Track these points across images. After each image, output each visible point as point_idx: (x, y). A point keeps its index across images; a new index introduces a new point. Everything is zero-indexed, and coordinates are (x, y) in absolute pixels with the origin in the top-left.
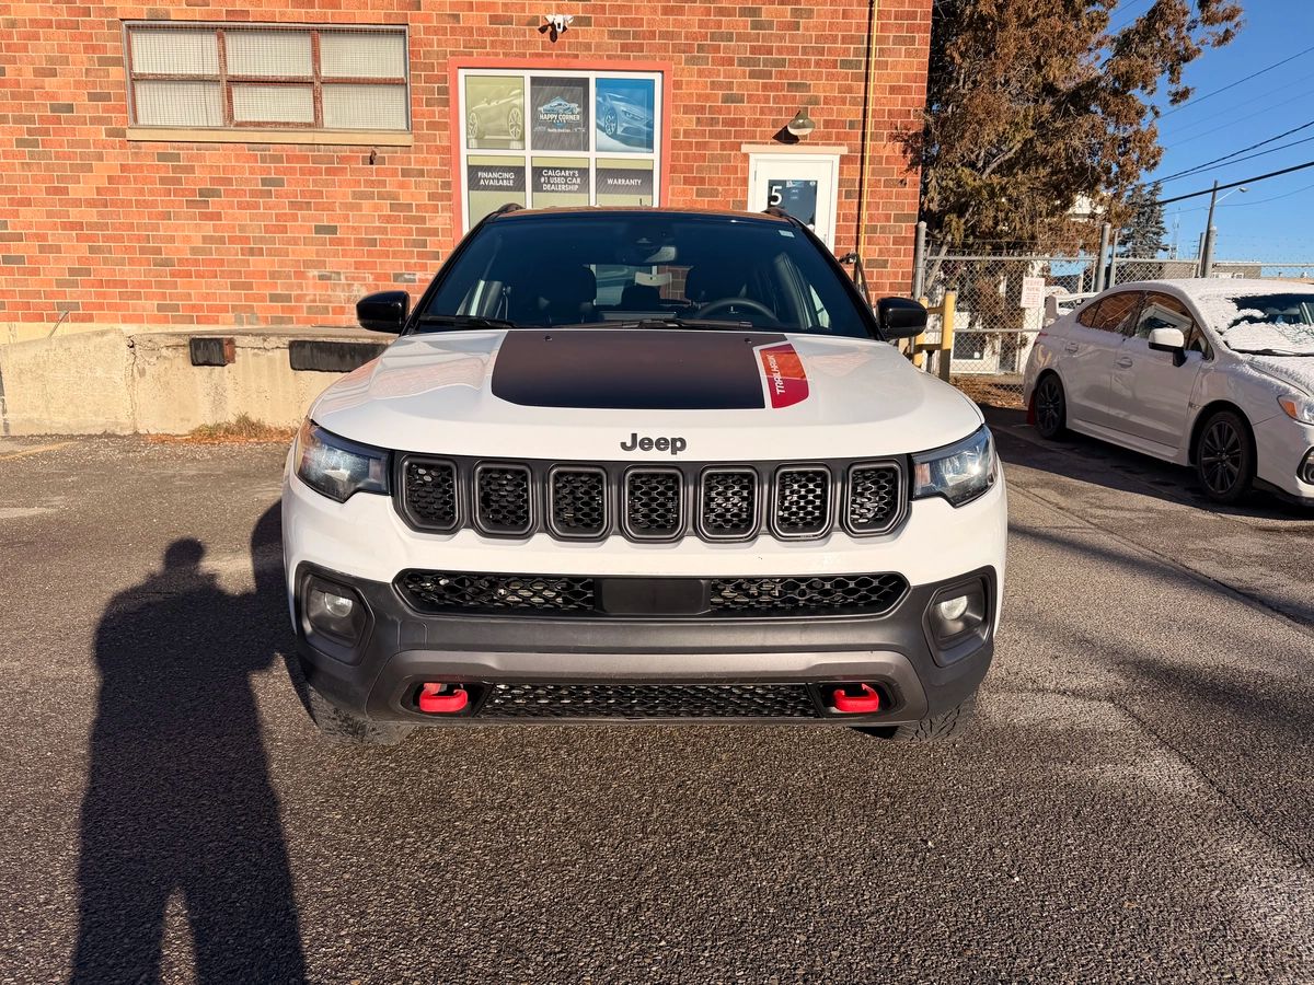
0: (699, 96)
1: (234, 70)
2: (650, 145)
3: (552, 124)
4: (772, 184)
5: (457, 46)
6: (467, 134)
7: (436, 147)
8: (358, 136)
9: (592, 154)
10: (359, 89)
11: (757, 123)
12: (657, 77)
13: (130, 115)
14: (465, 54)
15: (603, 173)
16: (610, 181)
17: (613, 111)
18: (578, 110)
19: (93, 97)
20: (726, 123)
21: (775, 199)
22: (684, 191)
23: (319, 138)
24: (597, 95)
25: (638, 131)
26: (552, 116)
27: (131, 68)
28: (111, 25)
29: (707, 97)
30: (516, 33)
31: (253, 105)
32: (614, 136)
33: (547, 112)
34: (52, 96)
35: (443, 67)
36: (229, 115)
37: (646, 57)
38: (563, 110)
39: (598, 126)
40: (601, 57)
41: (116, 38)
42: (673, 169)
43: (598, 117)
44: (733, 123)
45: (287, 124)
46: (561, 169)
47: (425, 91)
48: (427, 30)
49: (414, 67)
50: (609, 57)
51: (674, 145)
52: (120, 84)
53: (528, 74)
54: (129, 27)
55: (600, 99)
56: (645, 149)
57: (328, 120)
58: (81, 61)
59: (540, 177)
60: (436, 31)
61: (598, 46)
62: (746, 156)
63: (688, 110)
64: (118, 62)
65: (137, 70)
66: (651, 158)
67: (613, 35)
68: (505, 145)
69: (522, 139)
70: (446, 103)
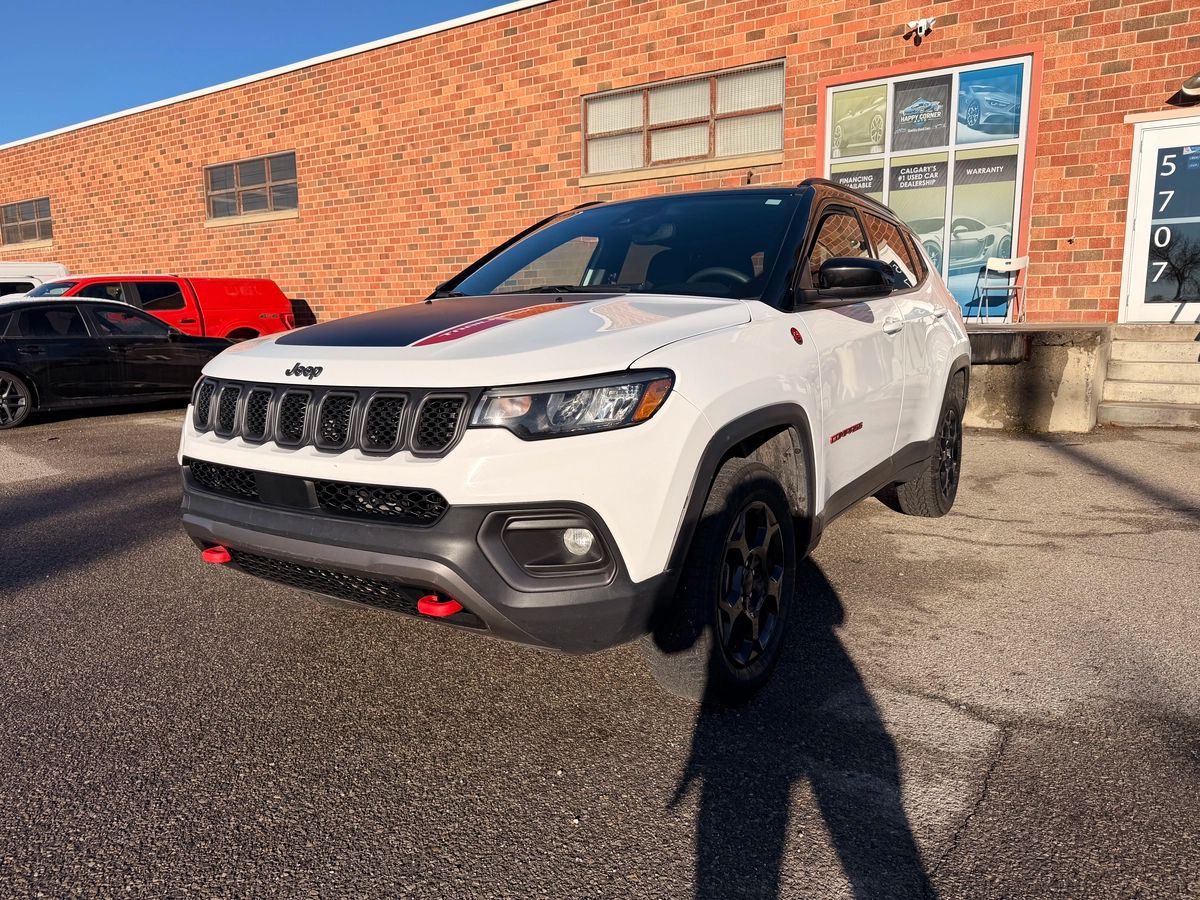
0: (1074, 72)
1: (654, 121)
2: (1016, 131)
3: (912, 125)
4: (1162, 153)
5: (826, 67)
6: (832, 145)
7: (803, 161)
8: (739, 161)
9: (952, 147)
10: (743, 120)
11: (1146, 89)
12: (1027, 61)
13: (583, 167)
14: (834, 73)
15: (962, 165)
16: (969, 172)
17: (976, 103)
18: (939, 107)
19: (562, 157)
20: (1105, 95)
21: (1168, 169)
22: (1051, 173)
23: (709, 167)
24: (960, 89)
25: (1006, 119)
26: (912, 117)
27: (586, 131)
28: (575, 101)
29: (1084, 71)
30: (881, 45)
31: (666, 147)
32: (977, 127)
33: (908, 114)
34: (537, 160)
35: (813, 88)
36: (648, 157)
37: (1015, 42)
38: (924, 109)
39: (960, 120)
40: (965, 51)
41: (577, 110)
42: (1040, 152)
43: (959, 111)
44: (1115, 93)
45: (687, 158)
46: (919, 166)
47: (796, 113)
48: (801, 59)
49: (788, 93)
50: (973, 50)
51: (1042, 127)
52: (578, 145)
53: (891, 82)
54: (586, 100)
55: (963, 93)
56: (1013, 136)
57: (719, 151)
58: (555, 131)
59: (897, 176)
60: (809, 58)
61: (963, 41)
62: (1131, 127)
63: (1060, 88)
64: (577, 128)
65: (591, 132)
66: (1017, 144)
67: (979, 27)
68: (867, 150)
69: (882, 144)
70: (813, 120)
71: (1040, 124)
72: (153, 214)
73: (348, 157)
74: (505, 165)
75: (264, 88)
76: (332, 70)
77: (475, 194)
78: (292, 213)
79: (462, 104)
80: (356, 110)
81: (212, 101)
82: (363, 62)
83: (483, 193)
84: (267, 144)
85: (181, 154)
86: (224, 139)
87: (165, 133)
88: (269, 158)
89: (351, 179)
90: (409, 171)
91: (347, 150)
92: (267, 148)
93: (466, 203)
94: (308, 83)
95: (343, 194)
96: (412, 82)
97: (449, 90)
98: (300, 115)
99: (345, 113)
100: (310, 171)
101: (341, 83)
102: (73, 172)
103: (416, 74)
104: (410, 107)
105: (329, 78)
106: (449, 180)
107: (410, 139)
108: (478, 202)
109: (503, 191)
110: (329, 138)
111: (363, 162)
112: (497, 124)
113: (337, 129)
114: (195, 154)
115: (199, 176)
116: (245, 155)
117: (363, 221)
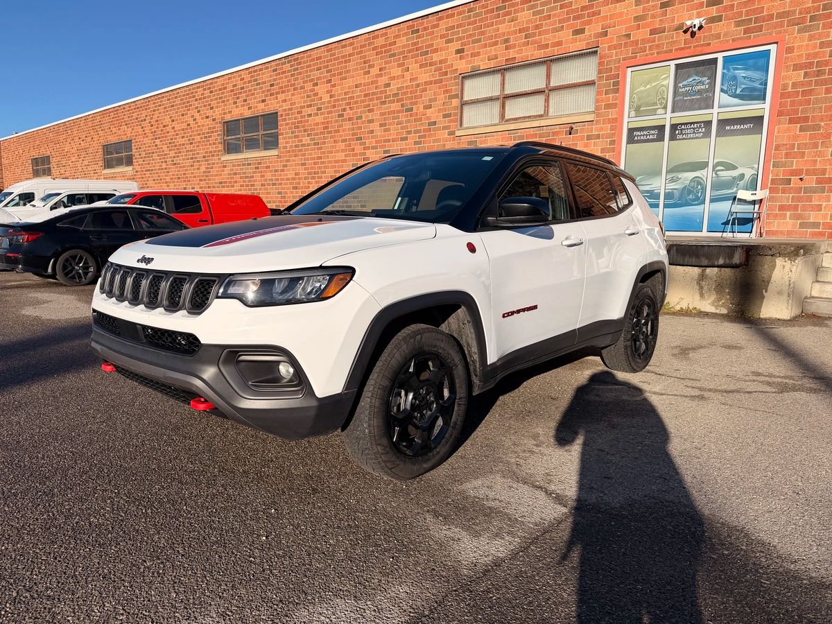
0: (808, 56)
1: (508, 91)
2: (764, 99)
3: (687, 94)
5: (628, 53)
6: (630, 108)
7: (609, 119)
8: (564, 119)
9: (716, 110)
10: (568, 91)
12: (773, 48)
13: (459, 123)
14: (632, 58)
15: (723, 123)
16: (728, 128)
17: (734, 78)
18: (707, 81)
19: (445, 116)
22: (788, 130)
23: (543, 123)
24: (724, 68)
25: (754, 89)
26: (687, 89)
27: (462, 98)
28: (455, 78)
29: (816, 55)
30: (667, 37)
31: (516, 109)
32: (735, 96)
33: (684, 86)
34: (428, 118)
35: (617, 68)
36: (502, 116)
37: (765, 34)
38: (696, 81)
39: (722, 90)
40: (728, 41)
41: (456, 84)
42: (780, 114)
43: (722, 84)
45: (525, 117)
46: (691, 123)
47: (605, 85)
48: (610, 48)
49: (600, 72)
50: (733, 40)
51: (783, 96)
52: (456, 108)
53: (673, 63)
54: (463, 77)
55: (725, 71)
56: (762, 102)
57: (551, 112)
58: (442, 98)
59: (675, 131)
60: (615, 47)
61: (726, 34)
63: (797, 67)
64: (456, 96)
65: (466, 99)
66: (764, 108)
67: (738, 24)
68: (654, 112)
69: (665, 108)
70: (617, 91)
71: (781, 94)
72: (191, 151)
73: (310, 115)
74: (408, 121)
75: (261, 70)
76: (303, 58)
77: (389, 141)
78: (274, 152)
79: (382, 81)
80: (316, 84)
81: (229, 79)
82: (322, 52)
83: (394, 140)
84: (261, 106)
85: (209, 113)
86: (235, 103)
87: (200, 99)
88: (261, 116)
89: (312, 130)
90: (347, 125)
91: (309, 111)
92: (261, 109)
93: (382, 147)
94: (287, 67)
95: (306, 140)
96: (351, 65)
97: (374, 71)
98: (281, 88)
99: (309, 86)
100: (287, 124)
101: (308, 67)
102: (146, 124)
103: (354, 60)
104: (350, 82)
105: (300, 63)
106: (372, 132)
107: (349, 104)
108: (390, 146)
109: (406, 139)
110: (299, 102)
111: (319, 119)
112: (405, 93)
113: (303, 97)
114: (217, 113)
115: (219, 127)
116: (248, 114)
117: (318, 158)
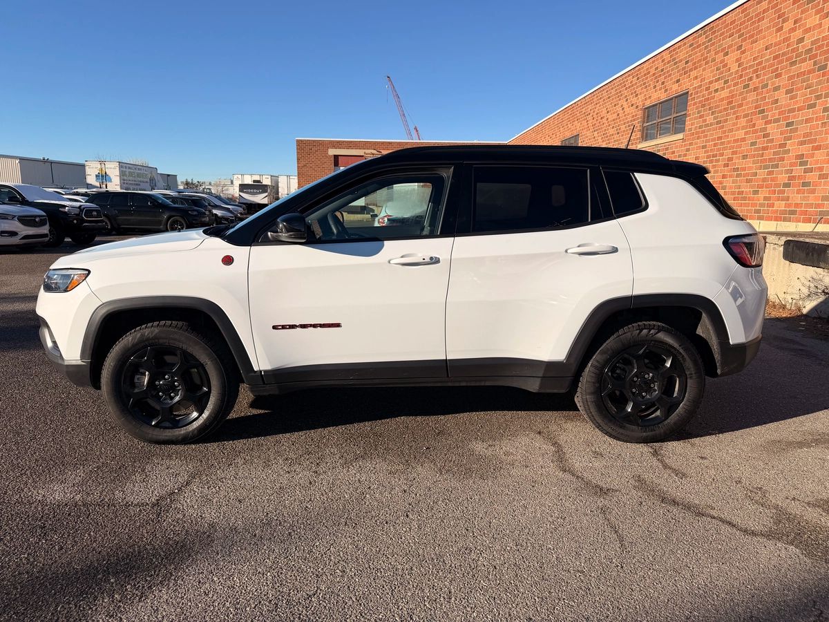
72: (617, 141)
73: (716, 91)
74: (819, 83)
75: (679, 47)
76: (718, 25)
77: (793, 110)
78: (680, 136)
79: (798, 33)
80: (726, 54)
81: (653, 62)
82: (736, 15)
83: (799, 109)
84: (675, 87)
85: (634, 100)
86: (655, 87)
87: (629, 87)
88: (676, 97)
89: (717, 106)
90: (752, 97)
91: (716, 85)
92: (675, 89)
93: (785, 119)
94: (702, 39)
95: (710, 119)
96: (765, 24)
97: (788, 25)
98: (695, 64)
99: (720, 57)
100: (695, 104)
101: (721, 35)
102: (590, 118)
103: (768, 17)
104: (761, 44)
105: (714, 32)
106: (777, 101)
107: (756, 71)
108: (794, 117)
109: (813, 106)
110: (709, 77)
111: (725, 93)
112: (820, 47)
113: (712, 71)
114: (639, 101)
115: (640, 114)
116: (664, 97)
117: (720, 138)
